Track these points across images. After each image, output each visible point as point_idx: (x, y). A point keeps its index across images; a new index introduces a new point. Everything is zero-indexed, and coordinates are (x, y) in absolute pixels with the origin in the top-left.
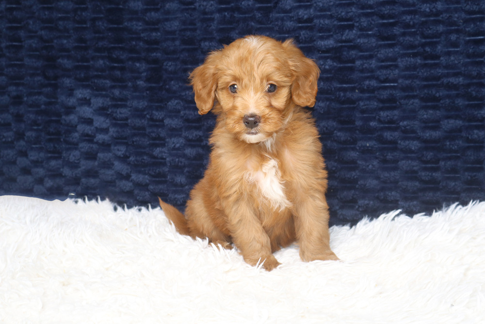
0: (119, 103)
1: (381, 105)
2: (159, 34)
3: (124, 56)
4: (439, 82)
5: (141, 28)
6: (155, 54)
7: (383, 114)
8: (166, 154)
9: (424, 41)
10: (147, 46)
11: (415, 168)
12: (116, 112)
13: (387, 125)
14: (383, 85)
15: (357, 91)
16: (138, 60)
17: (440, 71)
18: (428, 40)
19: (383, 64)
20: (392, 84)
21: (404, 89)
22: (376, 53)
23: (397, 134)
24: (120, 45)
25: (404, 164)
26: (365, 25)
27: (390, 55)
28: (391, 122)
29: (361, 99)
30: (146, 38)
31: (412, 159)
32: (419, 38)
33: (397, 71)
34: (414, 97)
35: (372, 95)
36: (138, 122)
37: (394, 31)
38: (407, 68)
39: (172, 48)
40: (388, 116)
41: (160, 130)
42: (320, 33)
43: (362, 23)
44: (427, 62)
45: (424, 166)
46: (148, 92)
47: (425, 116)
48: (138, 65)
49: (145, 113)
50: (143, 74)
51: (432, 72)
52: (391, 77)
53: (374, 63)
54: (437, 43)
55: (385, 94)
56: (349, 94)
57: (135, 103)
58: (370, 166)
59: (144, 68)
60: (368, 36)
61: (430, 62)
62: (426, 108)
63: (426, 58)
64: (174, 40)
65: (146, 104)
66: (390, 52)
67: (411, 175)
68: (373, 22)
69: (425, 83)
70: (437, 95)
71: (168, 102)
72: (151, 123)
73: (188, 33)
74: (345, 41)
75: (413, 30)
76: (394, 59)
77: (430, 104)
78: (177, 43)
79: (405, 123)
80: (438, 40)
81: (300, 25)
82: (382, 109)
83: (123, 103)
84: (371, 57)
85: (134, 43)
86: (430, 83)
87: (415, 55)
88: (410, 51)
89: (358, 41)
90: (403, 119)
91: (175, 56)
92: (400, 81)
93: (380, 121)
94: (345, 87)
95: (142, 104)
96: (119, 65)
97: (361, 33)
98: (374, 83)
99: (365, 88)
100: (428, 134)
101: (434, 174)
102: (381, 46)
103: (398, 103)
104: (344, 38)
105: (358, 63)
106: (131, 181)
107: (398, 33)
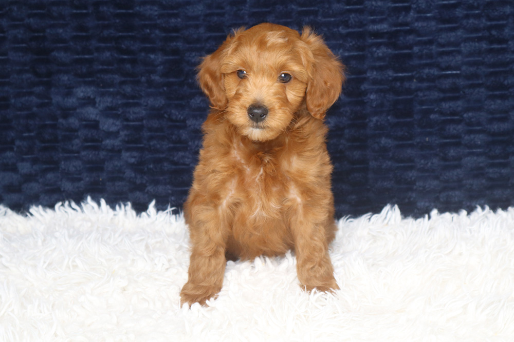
0: (131, 101)
1: (442, 95)
2: (179, 20)
3: (136, 46)
4: (508, 69)
5: (156, 13)
6: (175, 43)
7: (446, 106)
8: (189, 160)
9: (489, 23)
10: (164, 35)
11: (481, 165)
12: (129, 112)
13: (449, 118)
14: (444, 73)
15: (415, 80)
16: (153, 50)
17: (508, 56)
18: (494, 23)
19: (444, 49)
20: (454, 72)
21: (468, 77)
22: (437, 37)
23: (460, 127)
24: (130, 34)
25: (469, 161)
26: (423, 7)
27: (452, 39)
28: (454, 113)
29: (419, 89)
30: (164, 25)
31: (478, 155)
32: (484, 21)
33: (459, 58)
34: (479, 85)
35: (432, 84)
36: (155, 123)
37: (457, 13)
38: (471, 54)
39: (195, 36)
40: (450, 107)
41: (181, 131)
42: (372, 16)
43: (420, 5)
44: (492, 47)
45: (491, 161)
46: (165, 89)
47: (493, 107)
48: (152, 56)
49: (162, 112)
50: (159, 68)
51: (500, 57)
52: (453, 64)
53: (434, 48)
54: (504, 26)
55: (447, 83)
56: (407, 85)
57: (151, 101)
58: (429, 164)
59: (160, 60)
60: (427, 19)
61: (495, 46)
62: (493, 98)
63: (491, 43)
64: (197, 27)
65: (163, 102)
66: (452, 36)
67: (478, 172)
68: (433, 4)
69: (492, 70)
70: (506, 83)
71: (191, 99)
72: (170, 123)
73: (216, 18)
74: (401, 25)
75: (477, 12)
76: (457, 44)
77: (497, 93)
78: (202, 30)
79: (470, 114)
80: (505, 22)
81: (348, 7)
82: (444, 100)
83: (135, 101)
84: (430, 42)
85: (148, 31)
86: (497, 69)
87: (480, 39)
88: (474, 35)
89: (416, 24)
90: (467, 110)
91: (198, 46)
92: (464, 68)
93: (441, 113)
94: (400, 76)
95: (160, 102)
96: (130, 57)
97: (419, 15)
98: (435, 72)
99: (425, 76)
100: (495, 127)
101: (503, 171)
102: (441, 30)
103: (461, 92)
104: (400, 21)
105: (416, 49)
106: (147, 193)
107: (461, 15)
